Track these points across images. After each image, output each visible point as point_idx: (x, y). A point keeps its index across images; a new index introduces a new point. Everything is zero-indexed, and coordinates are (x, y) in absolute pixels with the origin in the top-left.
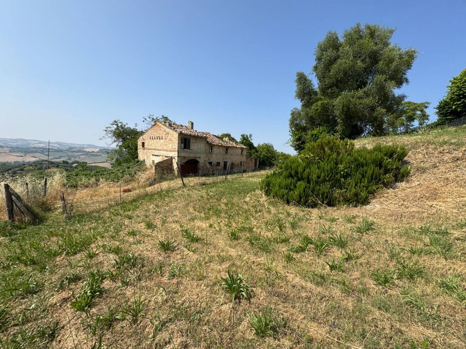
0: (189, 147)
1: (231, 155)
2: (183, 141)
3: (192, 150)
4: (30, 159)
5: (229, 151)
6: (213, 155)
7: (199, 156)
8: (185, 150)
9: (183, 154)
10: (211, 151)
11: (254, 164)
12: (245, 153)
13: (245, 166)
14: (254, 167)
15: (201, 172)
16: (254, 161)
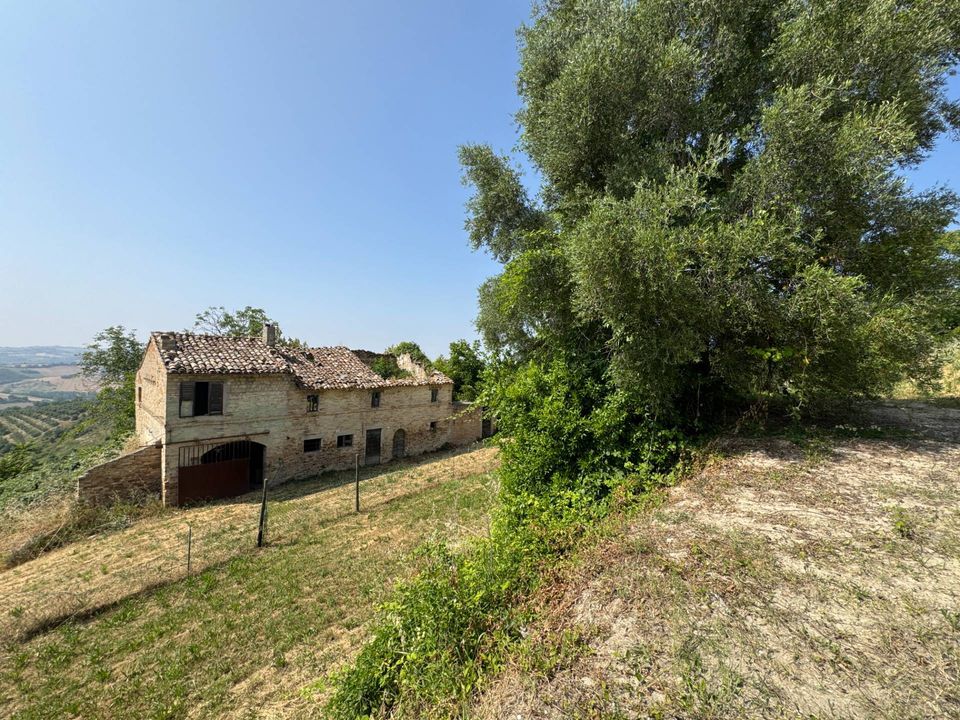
0: (221, 409)
1: (393, 407)
2: (191, 393)
3: (230, 415)
5: (384, 398)
6: (321, 419)
7: (262, 430)
8: (199, 418)
9: (191, 434)
10: (313, 407)
11: (481, 422)
12: (446, 395)
13: (449, 432)
14: (482, 430)
15: (273, 476)
16: (479, 413)
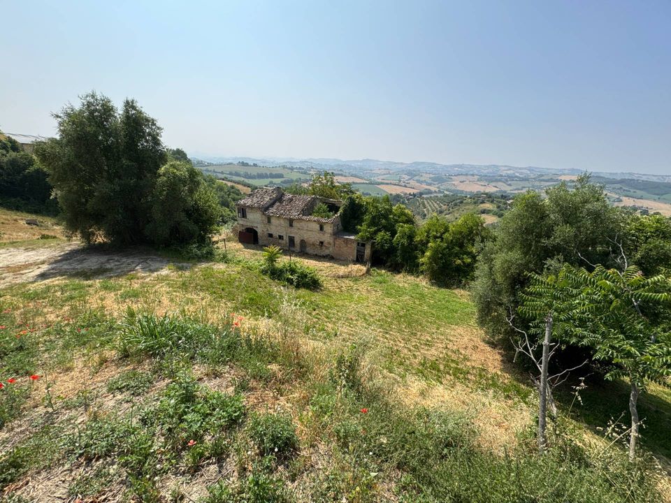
0: (246, 217)
1: (299, 229)
2: (240, 211)
3: (248, 219)
4: (491, 189)
5: (295, 224)
7: (256, 226)
8: (243, 219)
9: (241, 223)
10: (269, 221)
11: (356, 251)
12: (329, 229)
13: (331, 249)
14: (355, 256)
15: (260, 242)
16: (355, 245)
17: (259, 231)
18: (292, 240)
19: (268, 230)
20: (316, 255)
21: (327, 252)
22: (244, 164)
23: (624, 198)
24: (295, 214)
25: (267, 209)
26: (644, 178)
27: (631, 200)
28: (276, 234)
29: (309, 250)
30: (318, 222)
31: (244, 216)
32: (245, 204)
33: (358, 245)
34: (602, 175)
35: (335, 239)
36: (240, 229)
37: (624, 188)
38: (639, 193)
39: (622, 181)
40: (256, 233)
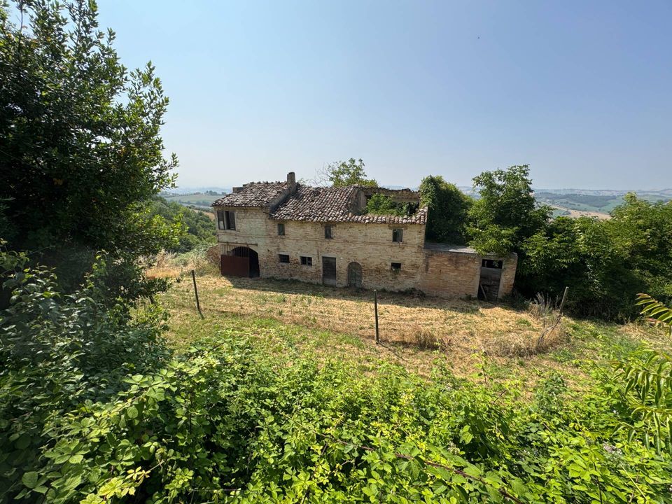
0: (235, 227)
1: (346, 241)
3: (239, 231)
5: (336, 232)
7: (254, 242)
8: (228, 231)
10: (282, 232)
11: (478, 278)
12: (415, 236)
13: (418, 278)
14: (477, 288)
15: (263, 272)
16: (476, 267)
17: (261, 251)
18: (329, 265)
19: (278, 249)
20: (384, 291)
21: (408, 284)
22: (212, 193)
23: (572, 211)
24: (334, 214)
25: (276, 209)
26: (583, 193)
27: (578, 212)
28: (295, 255)
29: (368, 282)
30: (391, 224)
31: (230, 225)
32: (232, 202)
33: (483, 265)
34: (548, 191)
35: (428, 256)
36: (221, 251)
37: (570, 202)
38: (583, 206)
39: (567, 196)
40: (254, 256)
